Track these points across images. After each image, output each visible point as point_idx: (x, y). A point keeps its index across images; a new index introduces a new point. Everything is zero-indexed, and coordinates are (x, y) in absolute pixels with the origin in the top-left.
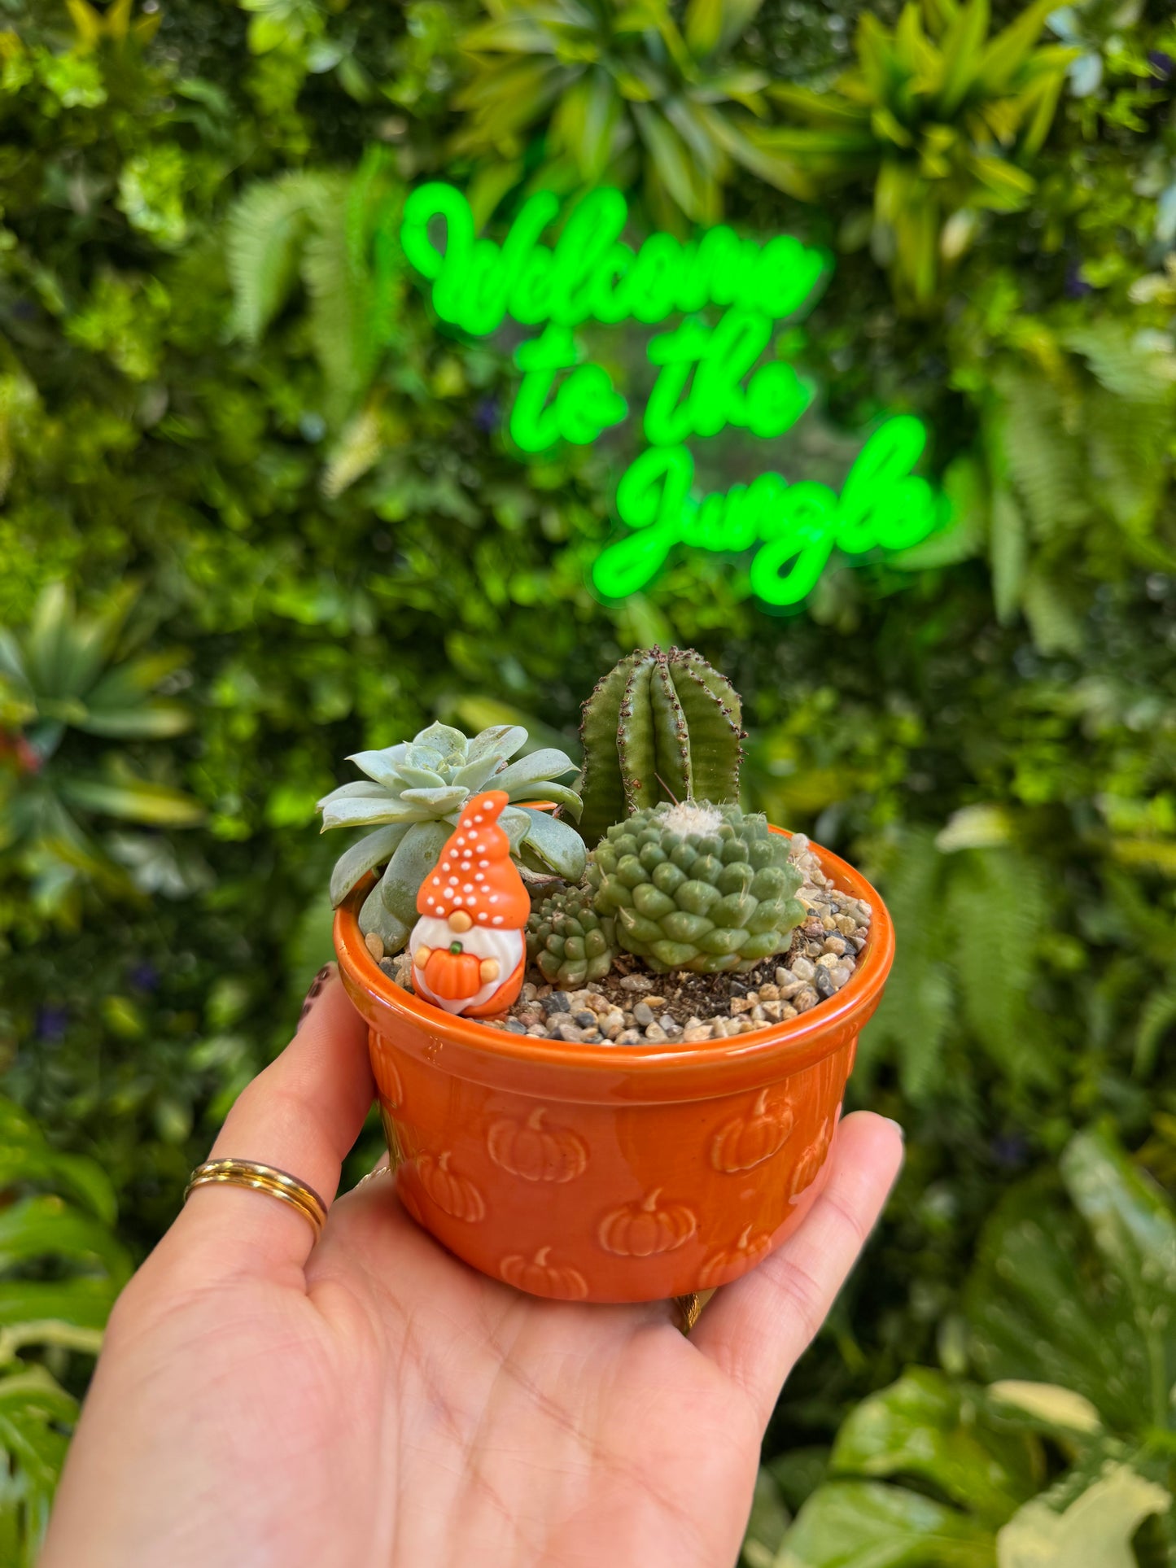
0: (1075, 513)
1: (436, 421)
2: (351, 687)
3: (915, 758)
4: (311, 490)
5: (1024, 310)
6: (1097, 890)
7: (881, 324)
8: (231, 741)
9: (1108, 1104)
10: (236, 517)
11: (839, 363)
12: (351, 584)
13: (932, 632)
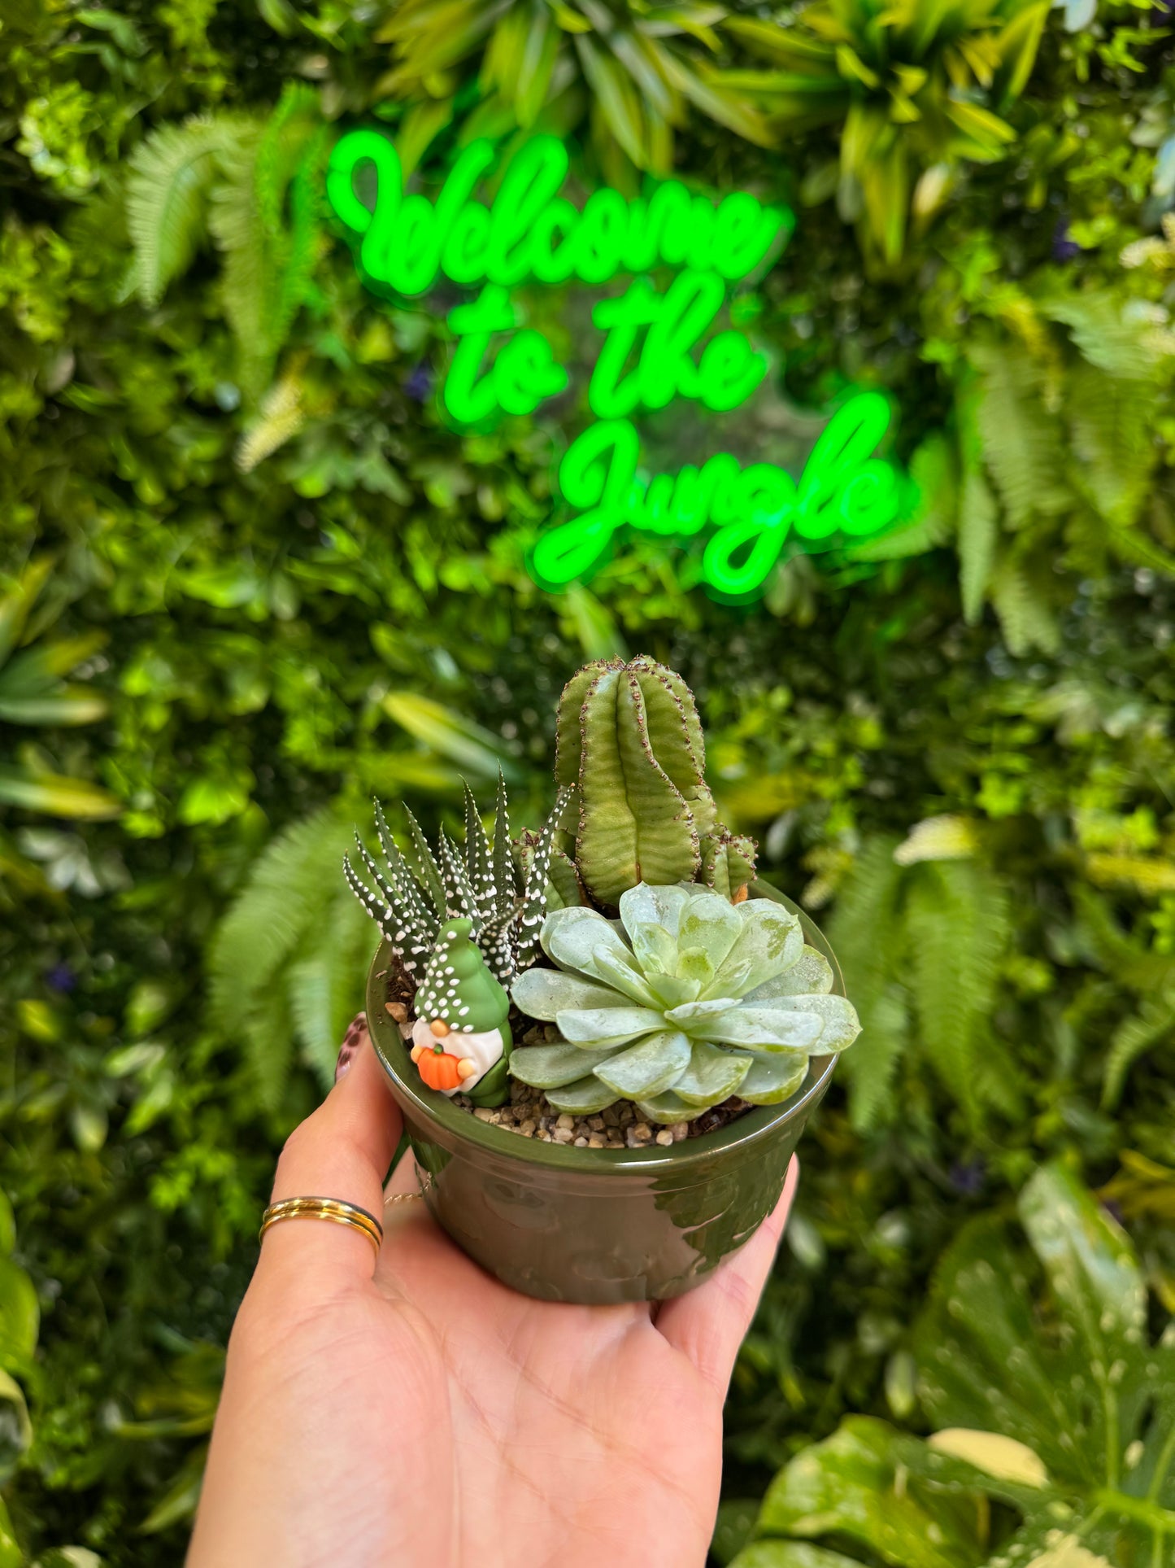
0: (1053, 502)
1: (362, 390)
2: (271, 680)
3: (874, 761)
4: (226, 460)
5: (1004, 273)
6: (1067, 908)
7: (849, 287)
8: (144, 732)
9: (1073, 1136)
10: (150, 492)
11: (802, 330)
12: (270, 566)
13: (894, 630)
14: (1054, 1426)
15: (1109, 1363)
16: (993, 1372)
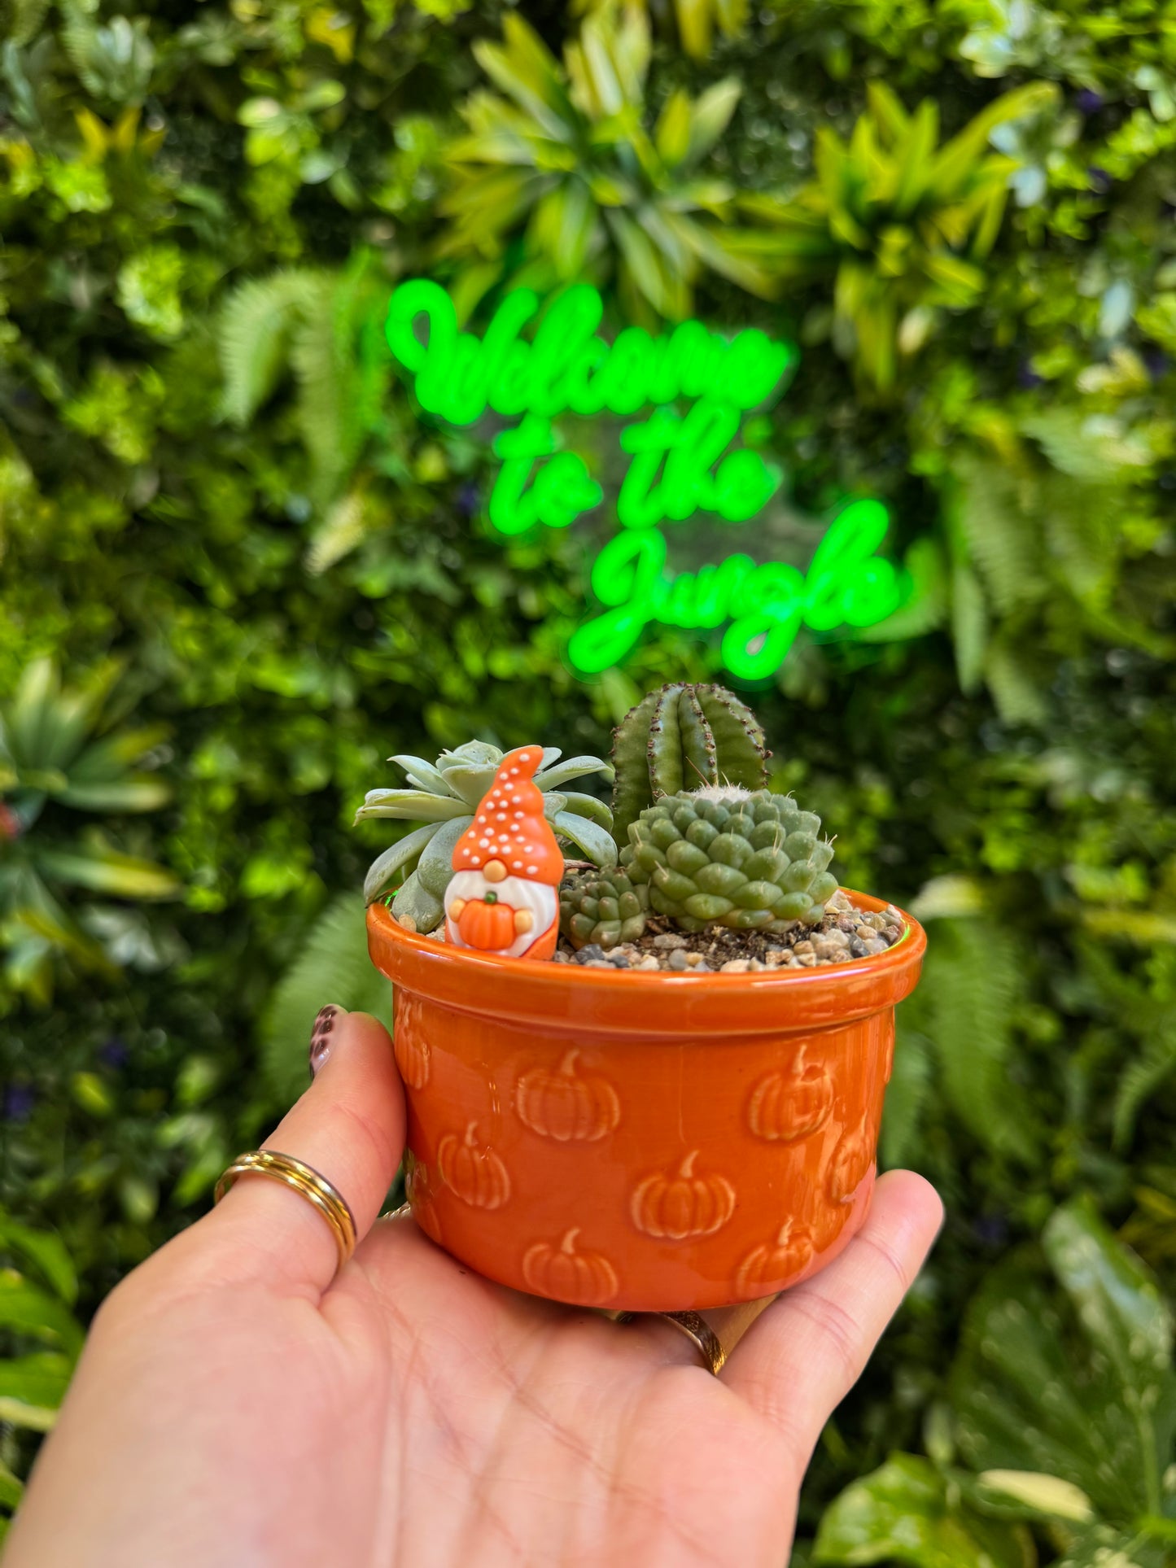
0: (1034, 589)
1: (419, 505)
2: (330, 758)
3: (885, 829)
4: (295, 570)
5: (977, 399)
6: (1070, 961)
7: (844, 415)
8: (210, 813)
9: (1088, 1180)
10: (222, 594)
11: (804, 451)
12: (333, 660)
13: (898, 704)
14: (1092, 1459)
15: (1141, 1390)
16: (1028, 1409)
